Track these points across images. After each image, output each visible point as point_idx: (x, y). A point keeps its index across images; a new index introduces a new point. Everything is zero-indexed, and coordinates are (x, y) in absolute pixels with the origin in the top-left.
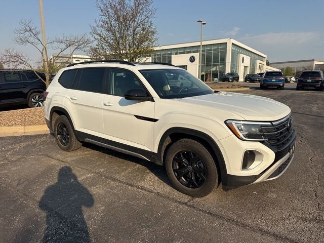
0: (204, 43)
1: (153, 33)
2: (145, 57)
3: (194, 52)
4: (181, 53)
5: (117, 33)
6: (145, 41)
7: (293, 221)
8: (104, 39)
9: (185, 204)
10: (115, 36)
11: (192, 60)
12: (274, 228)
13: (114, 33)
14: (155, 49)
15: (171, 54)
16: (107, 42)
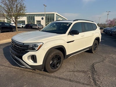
0: (46, 13)
1: (25, 7)
2: (22, 16)
3: (43, 16)
4: (38, 16)
5: (9, 6)
6: (21, 10)
7: (66, 72)
8: (3, 8)
9: (31, 72)
10: (8, 7)
11: (42, 19)
12: (60, 76)
13: (7, 6)
14: (26, 14)
15: (34, 16)
16: (4, 9)
